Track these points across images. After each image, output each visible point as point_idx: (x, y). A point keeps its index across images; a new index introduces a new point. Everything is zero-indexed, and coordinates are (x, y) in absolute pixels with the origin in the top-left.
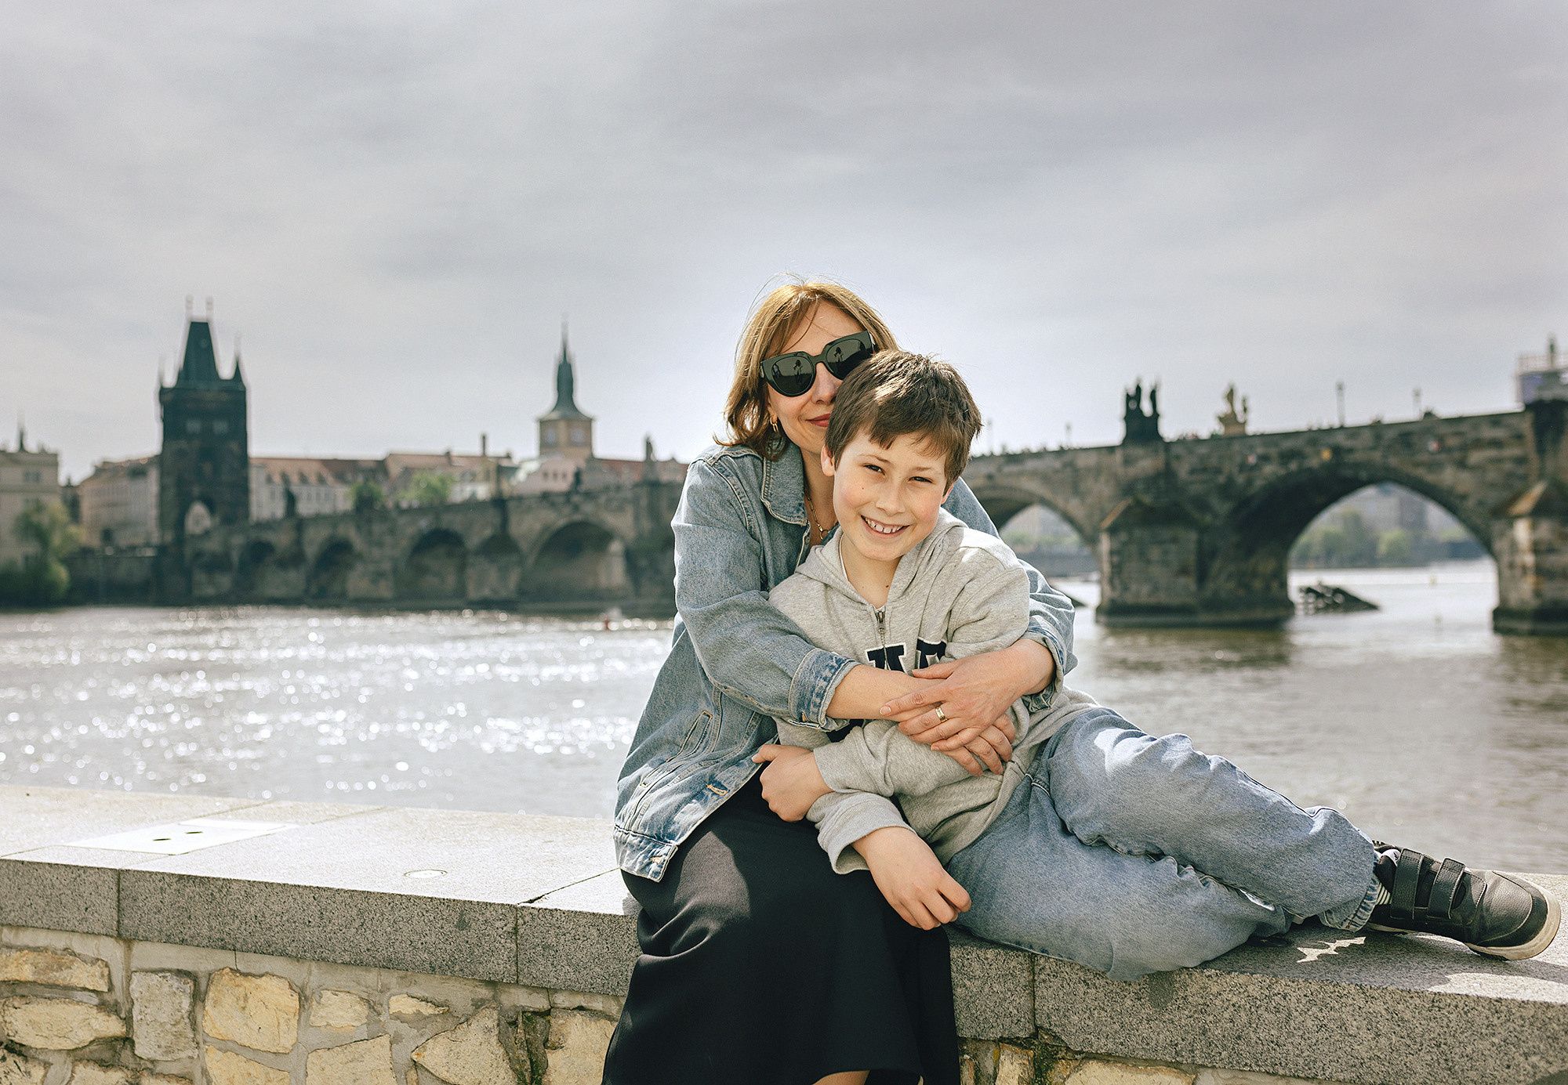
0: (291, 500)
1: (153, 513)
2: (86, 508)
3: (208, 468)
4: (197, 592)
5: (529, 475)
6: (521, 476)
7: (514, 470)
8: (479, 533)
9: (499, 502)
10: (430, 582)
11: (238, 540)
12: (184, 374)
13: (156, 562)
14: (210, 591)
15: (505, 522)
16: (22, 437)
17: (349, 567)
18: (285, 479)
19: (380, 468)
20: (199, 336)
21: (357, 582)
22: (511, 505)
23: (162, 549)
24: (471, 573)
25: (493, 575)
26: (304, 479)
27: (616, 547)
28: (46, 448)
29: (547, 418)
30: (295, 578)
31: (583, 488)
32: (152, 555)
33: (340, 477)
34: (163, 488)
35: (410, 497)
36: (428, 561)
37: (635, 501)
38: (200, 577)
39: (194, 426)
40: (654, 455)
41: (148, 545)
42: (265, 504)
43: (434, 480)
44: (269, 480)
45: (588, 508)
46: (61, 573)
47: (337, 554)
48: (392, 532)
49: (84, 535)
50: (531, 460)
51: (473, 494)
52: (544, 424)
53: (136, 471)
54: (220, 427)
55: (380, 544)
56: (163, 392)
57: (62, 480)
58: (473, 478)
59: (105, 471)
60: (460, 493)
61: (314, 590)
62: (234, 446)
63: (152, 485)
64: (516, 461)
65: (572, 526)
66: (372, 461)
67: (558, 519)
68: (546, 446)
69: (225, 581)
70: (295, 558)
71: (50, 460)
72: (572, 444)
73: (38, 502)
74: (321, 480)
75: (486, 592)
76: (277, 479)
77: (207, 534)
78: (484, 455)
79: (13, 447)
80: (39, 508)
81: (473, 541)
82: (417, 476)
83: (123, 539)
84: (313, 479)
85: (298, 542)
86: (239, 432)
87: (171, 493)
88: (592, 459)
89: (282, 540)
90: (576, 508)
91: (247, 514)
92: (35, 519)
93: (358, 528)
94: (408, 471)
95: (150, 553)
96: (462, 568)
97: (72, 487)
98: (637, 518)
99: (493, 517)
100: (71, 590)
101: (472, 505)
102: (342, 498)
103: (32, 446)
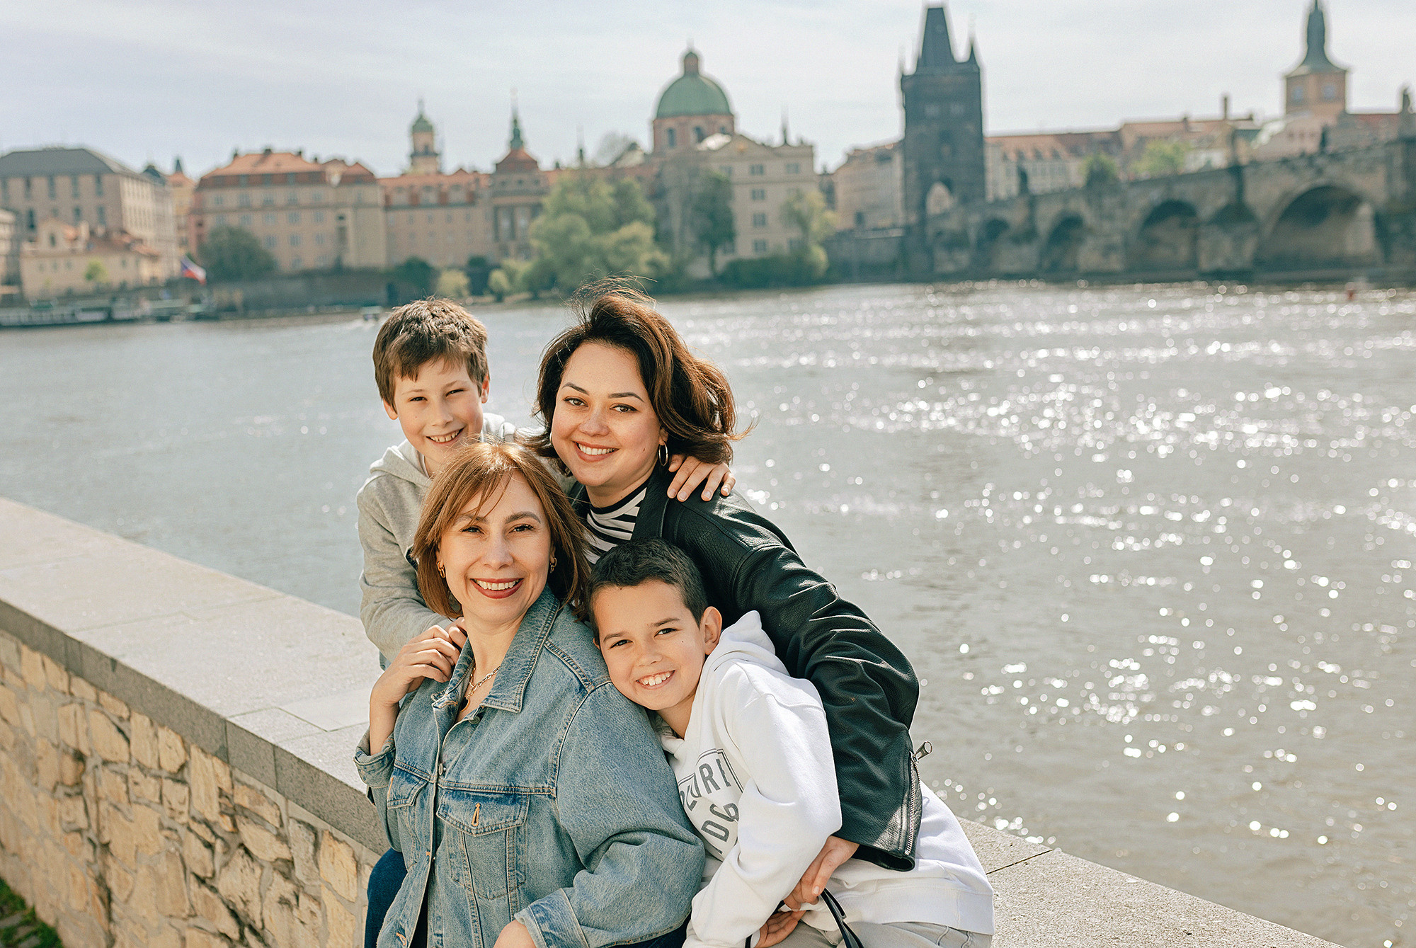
0: (1023, 177)
1: (899, 196)
2: (841, 193)
3: (946, 150)
4: (939, 270)
5: (1273, 137)
6: (1264, 138)
7: (1252, 133)
8: (1213, 201)
9: (1235, 170)
10: (1162, 253)
11: (975, 219)
12: (922, 61)
13: (902, 242)
14: (950, 268)
15: (1240, 190)
16: (785, 132)
17: (1080, 240)
18: (1020, 156)
19: (1112, 140)
20: (936, 21)
21: (1088, 255)
22: (1248, 173)
23: (908, 229)
24: (1204, 244)
25: (1226, 245)
26: (1038, 156)
27: (1365, 211)
28: (804, 141)
29: (1294, 75)
30: (1028, 254)
31: (1331, 148)
32: (900, 235)
33: (1075, 151)
34: (906, 172)
35: (1143, 168)
36: (1160, 231)
37: (1388, 160)
38: (941, 254)
39: (932, 110)
40: (1411, 109)
41: (894, 226)
42: (1001, 182)
43: (1167, 148)
44: (1005, 158)
45: (1333, 173)
46: (819, 256)
47: (1068, 228)
48: (1123, 205)
49: (838, 220)
50: (1274, 120)
51: (1209, 162)
52: (1291, 81)
53: (882, 156)
54: (957, 109)
55: (1110, 217)
56: (904, 79)
57: (818, 169)
58: (1209, 143)
59: (856, 157)
60: (1195, 161)
61: (1046, 264)
62: (970, 127)
63: (896, 168)
64: (1257, 123)
65: (1315, 191)
66: (1107, 133)
67: (1300, 184)
68: (1293, 103)
69: (963, 258)
70: (1029, 234)
71: (807, 151)
72: (1323, 99)
73: (798, 191)
74: (1056, 155)
75: (1219, 263)
76: (1012, 156)
77: (945, 215)
78: (1225, 118)
79: (777, 140)
80: (800, 197)
81: (1207, 210)
82: (1150, 146)
83: (873, 220)
84: (1047, 154)
85: (1031, 218)
86: (975, 114)
87: (914, 175)
88: (1344, 116)
89: (1015, 217)
90: (1320, 172)
91: (983, 195)
92: (797, 206)
93: (1089, 202)
94: (1142, 140)
95: (897, 233)
96: (1195, 239)
97: (828, 174)
98: (1389, 178)
99: (1228, 185)
100: (829, 270)
101: (1207, 174)
102: (1076, 171)
103: (793, 140)
